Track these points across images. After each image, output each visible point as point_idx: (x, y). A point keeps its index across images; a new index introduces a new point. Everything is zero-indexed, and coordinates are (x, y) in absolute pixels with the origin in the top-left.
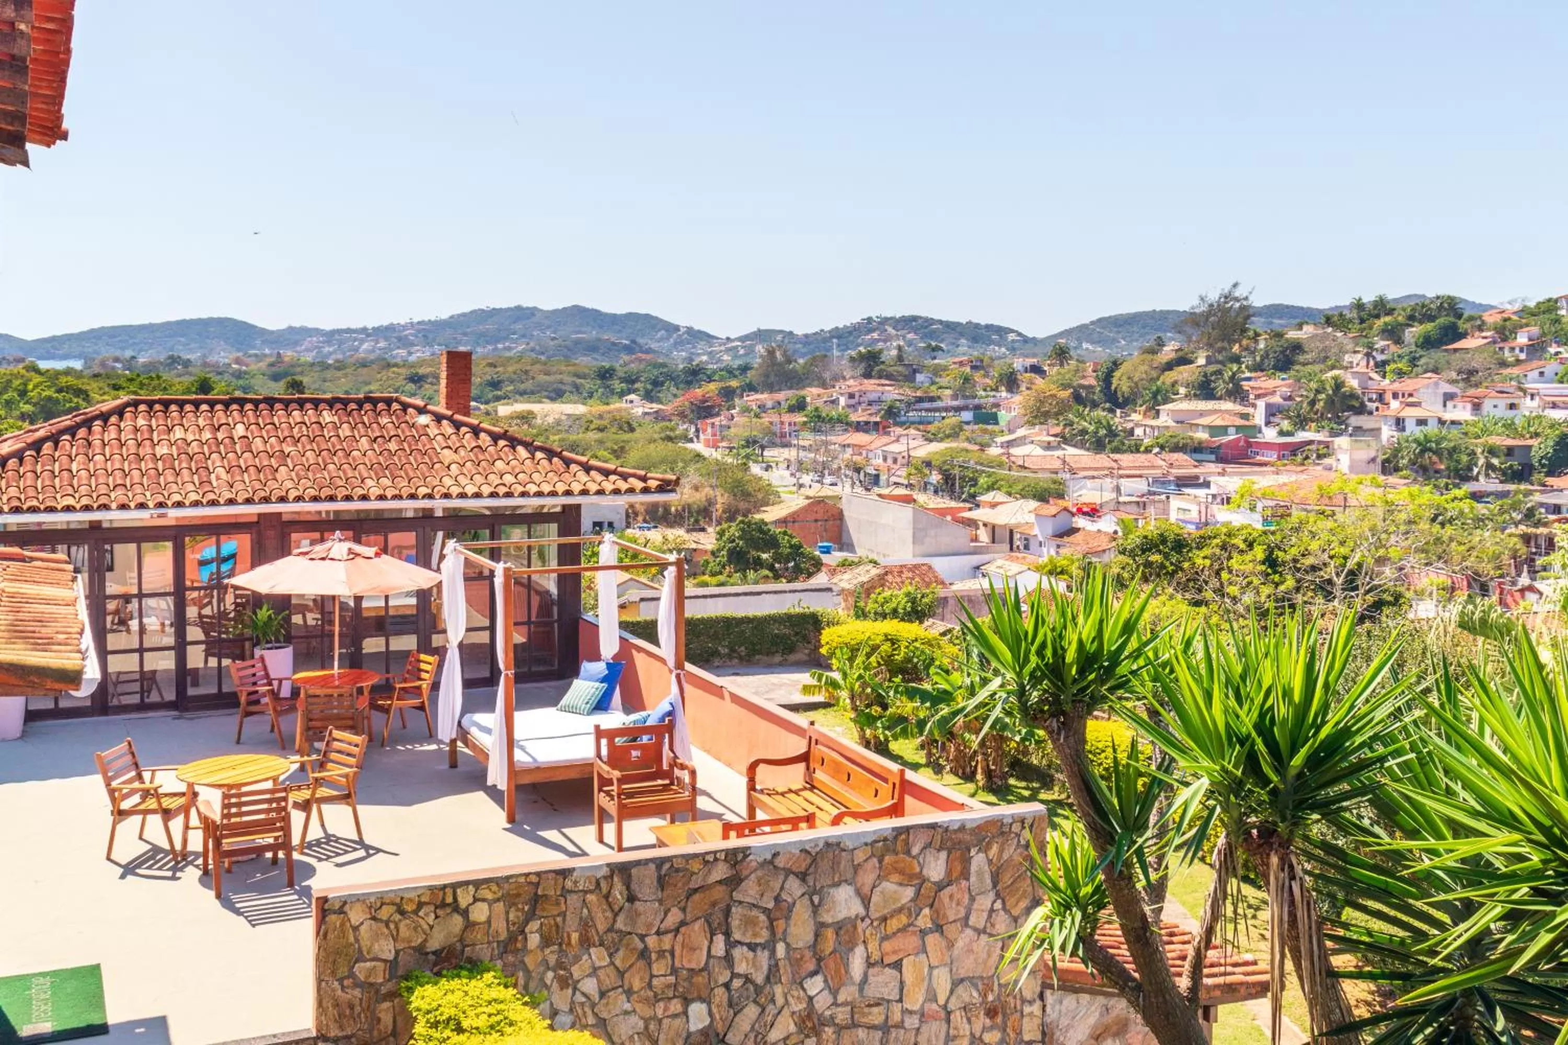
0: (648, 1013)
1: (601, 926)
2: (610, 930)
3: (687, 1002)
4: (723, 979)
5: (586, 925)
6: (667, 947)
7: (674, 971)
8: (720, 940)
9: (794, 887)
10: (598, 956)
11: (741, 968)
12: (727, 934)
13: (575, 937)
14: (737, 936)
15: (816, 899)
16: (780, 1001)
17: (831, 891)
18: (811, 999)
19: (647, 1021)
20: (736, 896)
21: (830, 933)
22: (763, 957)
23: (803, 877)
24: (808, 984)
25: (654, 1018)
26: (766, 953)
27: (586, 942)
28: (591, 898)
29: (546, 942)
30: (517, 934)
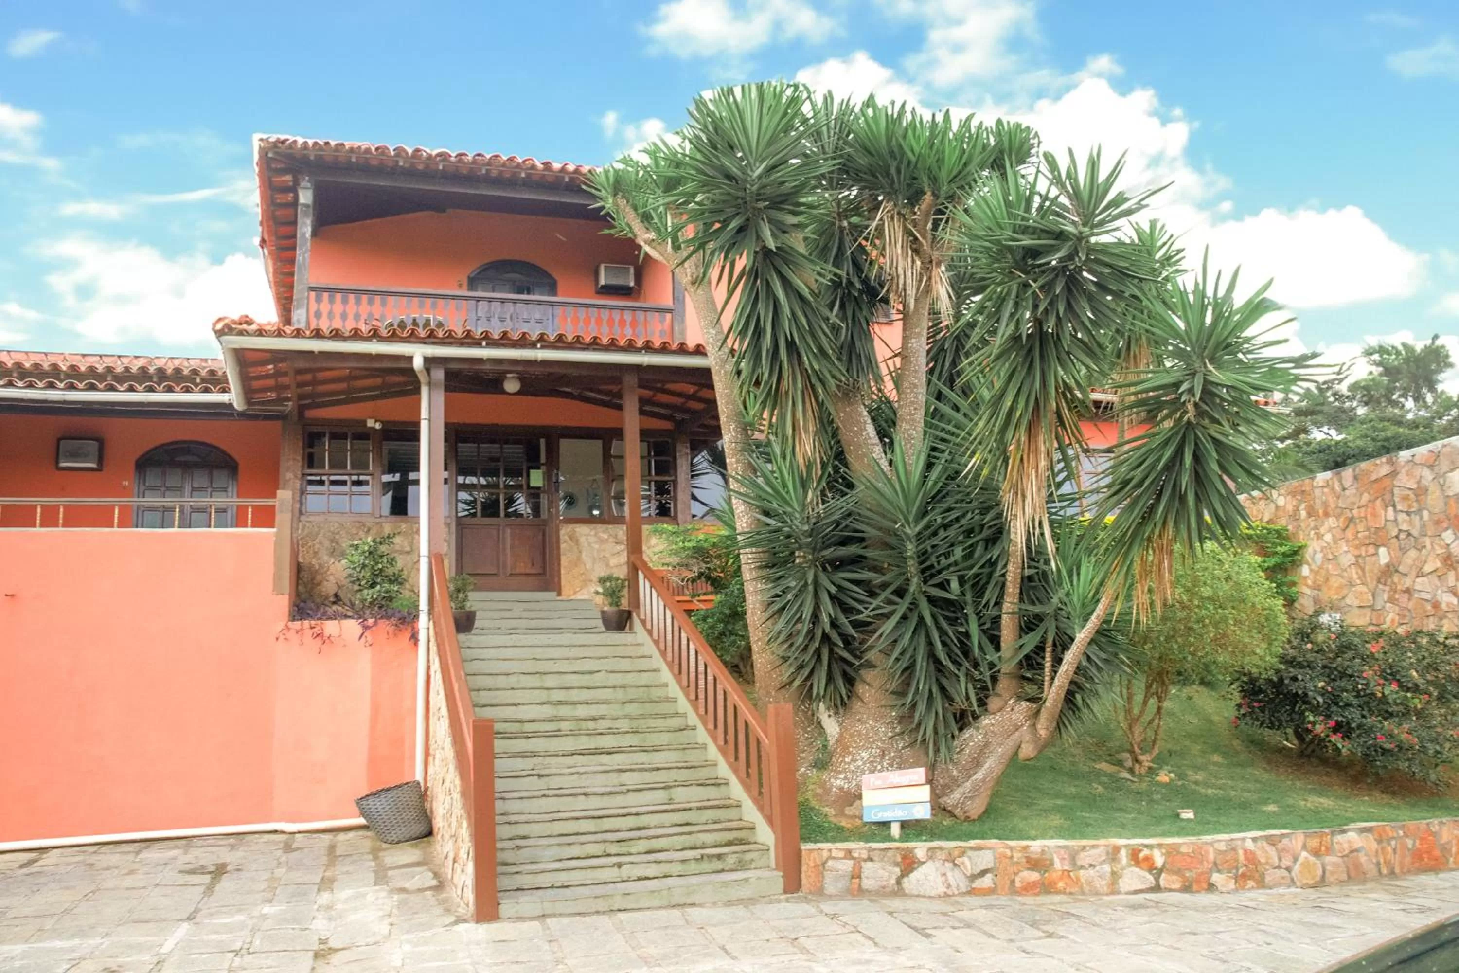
0: (1357, 553)
1: (1333, 506)
2: (1337, 507)
3: (1378, 546)
4: (1394, 533)
5: (1325, 504)
6: (1362, 515)
7: (1368, 529)
8: (1390, 509)
9: (1428, 475)
10: (1331, 522)
11: (1404, 527)
12: (1394, 506)
13: (1321, 512)
14: (1399, 507)
15: (1442, 481)
16: (1429, 546)
17: (1450, 474)
18: (1448, 545)
19: (1357, 557)
20: (1396, 483)
21: (1452, 502)
22: (1416, 519)
23: (1431, 467)
24: (1444, 535)
25: (1360, 556)
26: (1418, 517)
27: (1327, 515)
28: (1326, 490)
29: (1309, 515)
30: (1297, 509)
